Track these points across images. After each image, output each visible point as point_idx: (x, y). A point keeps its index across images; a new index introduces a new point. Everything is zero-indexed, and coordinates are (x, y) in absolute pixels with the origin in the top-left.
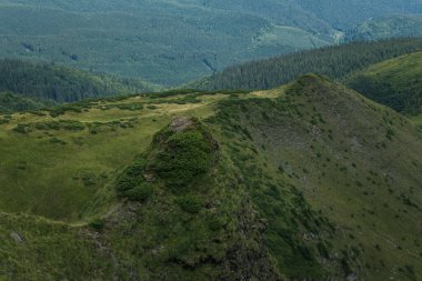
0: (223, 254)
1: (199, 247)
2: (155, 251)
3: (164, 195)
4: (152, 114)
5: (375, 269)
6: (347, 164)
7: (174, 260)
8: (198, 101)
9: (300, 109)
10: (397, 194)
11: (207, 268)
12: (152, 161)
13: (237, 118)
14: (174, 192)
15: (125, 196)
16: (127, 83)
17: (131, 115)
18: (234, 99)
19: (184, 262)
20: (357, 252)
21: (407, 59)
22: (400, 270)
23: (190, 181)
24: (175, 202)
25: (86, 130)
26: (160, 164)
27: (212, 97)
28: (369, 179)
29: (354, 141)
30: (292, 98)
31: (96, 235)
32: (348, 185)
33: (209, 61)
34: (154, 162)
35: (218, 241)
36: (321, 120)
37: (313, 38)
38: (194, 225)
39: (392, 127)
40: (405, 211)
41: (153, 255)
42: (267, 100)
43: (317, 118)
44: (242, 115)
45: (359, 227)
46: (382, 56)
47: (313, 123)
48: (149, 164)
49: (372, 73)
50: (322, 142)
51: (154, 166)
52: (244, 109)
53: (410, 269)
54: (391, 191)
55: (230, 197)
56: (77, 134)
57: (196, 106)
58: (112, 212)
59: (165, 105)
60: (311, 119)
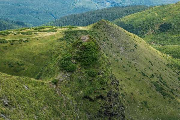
0: (106, 94)
1: (96, 91)
2: (78, 94)
3: (80, 69)
4: (36, 36)
5: (131, 102)
6: (119, 58)
7: (86, 97)
8: (56, 31)
9: (99, 35)
10: (139, 71)
11: (100, 101)
12: (74, 54)
13: (73, 39)
14: (84, 68)
15: (64, 70)
16: (18, 24)
17: (27, 37)
18: (70, 30)
19: (90, 98)
20: (124, 96)
21: (139, 14)
22: (142, 103)
23: (91, 63)
24: (86, 72)
25: (9, 43)
26: (78, 56)
27: (61, 29)
28: (127, 65)
29: (121, 48)
30: (95, 30)
31: (55, 86)
32: (119, 67)
33: (53, 14)
34: (75, 55)
35: (104, 89)
36: (107, 39)
37: (97, 5)
38: (94, 82)
39: (137, 43)
40: (143, 79)
41: (77, 95)
42: (85, 31)
43: (106, 39)
44: (74, 37)
45: (124, 85)
46: (128, 13)
47: (104, 41)
48: (73, 56)
49: (124, 20)
50: (108, 49)
51: (76, 57)
52: (76, 35)
53: (146, 103)
54: (137, 70)
55: (107, 70)
56: (5, 45)
57: (55, 33)
58: (60, 76)
59: (41, 33)
60: (103, 39)
